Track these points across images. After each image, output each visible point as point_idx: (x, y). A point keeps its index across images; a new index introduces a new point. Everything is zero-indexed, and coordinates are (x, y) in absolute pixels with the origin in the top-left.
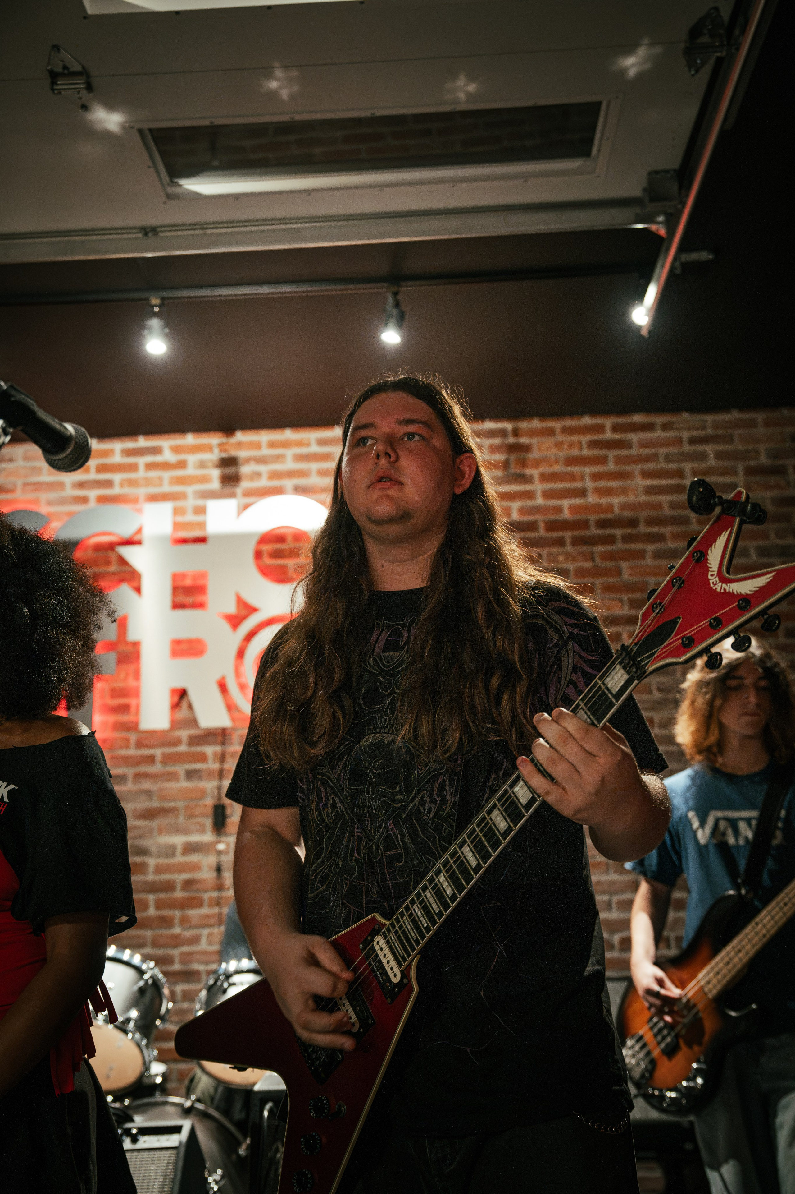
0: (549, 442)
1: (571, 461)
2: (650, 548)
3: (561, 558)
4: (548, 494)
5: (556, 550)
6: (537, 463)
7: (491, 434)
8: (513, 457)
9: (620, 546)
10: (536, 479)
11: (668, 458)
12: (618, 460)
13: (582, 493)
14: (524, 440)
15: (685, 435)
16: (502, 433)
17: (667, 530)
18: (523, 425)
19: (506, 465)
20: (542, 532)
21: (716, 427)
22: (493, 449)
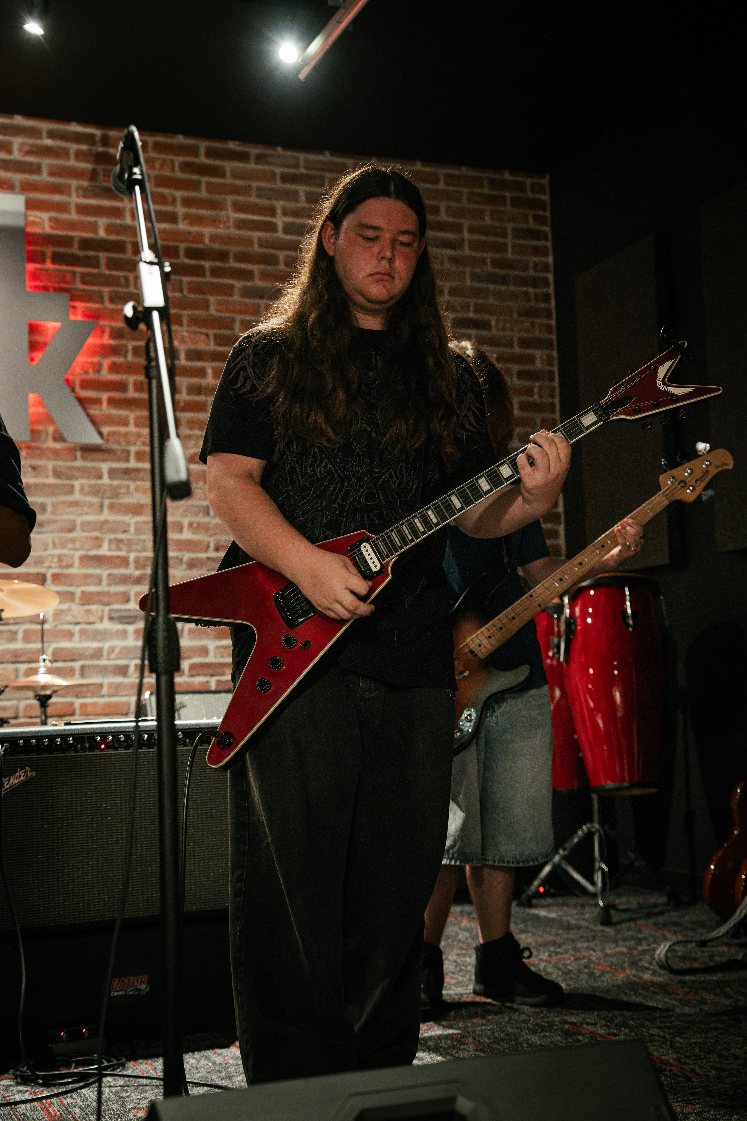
2: (238, 284)
7: (78, 138)
8: (100, 168)
9: (209, 279)
11: (260, 193)
12: (211, 188)
13: (172, 218)
15: (278, 171)
16: (90, 139)
17: (256, 268)
19: (93, 176)
21: (306, 168)
22: (79, 155)
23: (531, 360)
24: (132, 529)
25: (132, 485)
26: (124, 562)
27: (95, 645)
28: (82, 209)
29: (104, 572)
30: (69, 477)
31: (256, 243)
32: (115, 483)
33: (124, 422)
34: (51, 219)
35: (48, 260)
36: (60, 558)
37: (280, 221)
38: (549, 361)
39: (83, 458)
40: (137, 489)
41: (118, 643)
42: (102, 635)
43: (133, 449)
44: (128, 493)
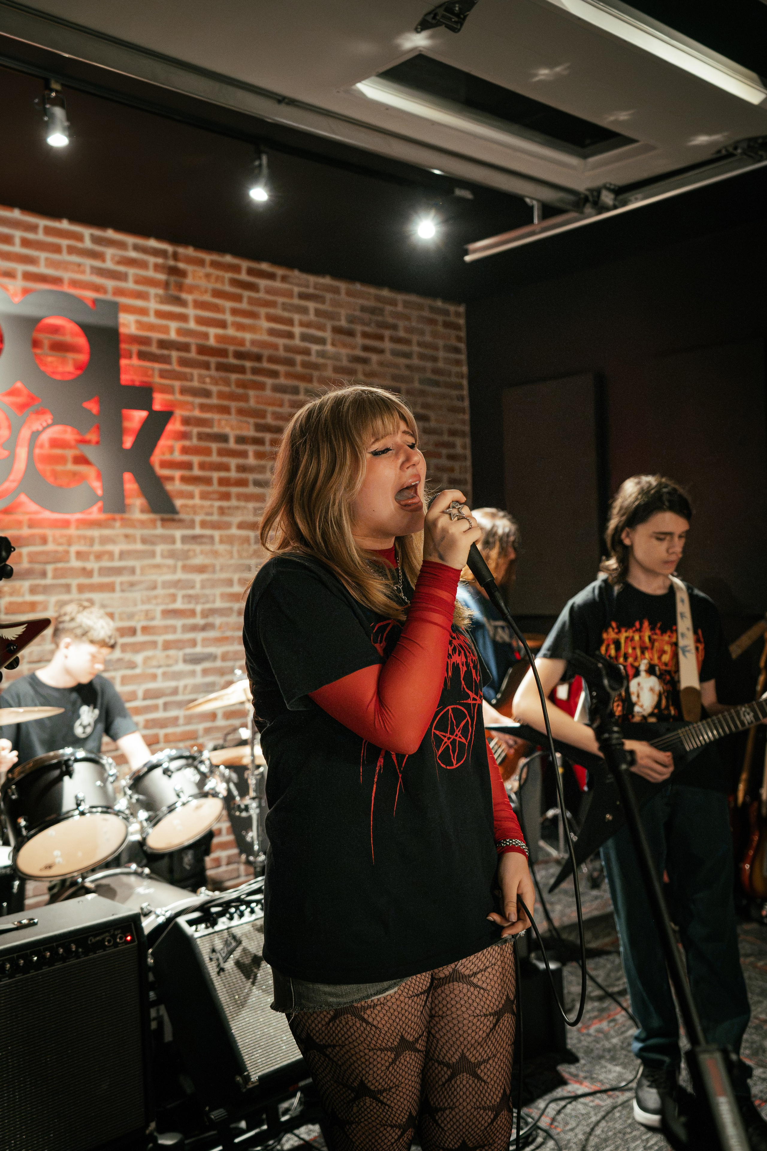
0: (201, 271)
1: (218, 294)
2: (269, 382)
3: (208, 380)
4: (200, 321)
5: (204, 372)
6: (191, 289)
7: (156, 253)
8: (173, 279)
9: (249, 377)
10: (191, 304)
11: (285, 307)
12: (252, 301)
13: (223, 325)
14: (181, 265)
15: (296, 290)
16: (162, 253)
17: (281, 368)
18: (181, 250)
19: (166, 285)
20: (193, 354)
21: (315, 288)
22: (157, 267)
23: (453, 446)
24: (198, 586)
25: (198, 548)
26: (192, 613)
27: (173, 684)
28: (160, 314)
29: (179, 623)
30: (153, 543)
31: (281, 348)
32: (186, 547)
33: (191, 496)
34: (138, 322)
35: (134, 356)
36: (147, 612)
37: (297, 330)
38: (464, 447)
39: (163, 526)
40: (202, 552)
41: (190, 681)
42: (178, 676)
43: (198, 519)
44: (195, 555)
